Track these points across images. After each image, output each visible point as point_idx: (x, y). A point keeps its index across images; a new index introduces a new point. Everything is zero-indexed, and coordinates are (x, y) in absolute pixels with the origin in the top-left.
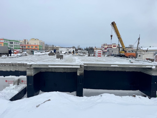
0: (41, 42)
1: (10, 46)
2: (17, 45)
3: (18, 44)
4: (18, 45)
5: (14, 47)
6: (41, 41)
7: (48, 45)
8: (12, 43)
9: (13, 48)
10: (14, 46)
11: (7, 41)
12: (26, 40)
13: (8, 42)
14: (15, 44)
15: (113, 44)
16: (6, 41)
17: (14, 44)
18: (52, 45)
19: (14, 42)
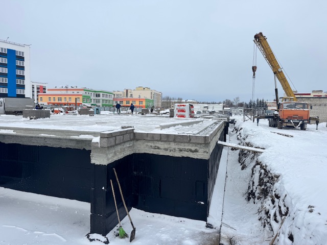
0: (153, 94)
1: (95, 101)
2: (108, 99)
3: (109, 97)
4: (110, 99)
5: (103, 102)
6: (153, 92)
7: (170, 99)
8: (98, 96)
9: (100, 104)
10: (101, 101)
11: (90, 93)
12: (129, 91)
13: (93, 94)
14: (104, 98)
15: (313, 91)
16: (87, 92)
17: (101, 97)
18: (177, 98)
19: (101, 94)
